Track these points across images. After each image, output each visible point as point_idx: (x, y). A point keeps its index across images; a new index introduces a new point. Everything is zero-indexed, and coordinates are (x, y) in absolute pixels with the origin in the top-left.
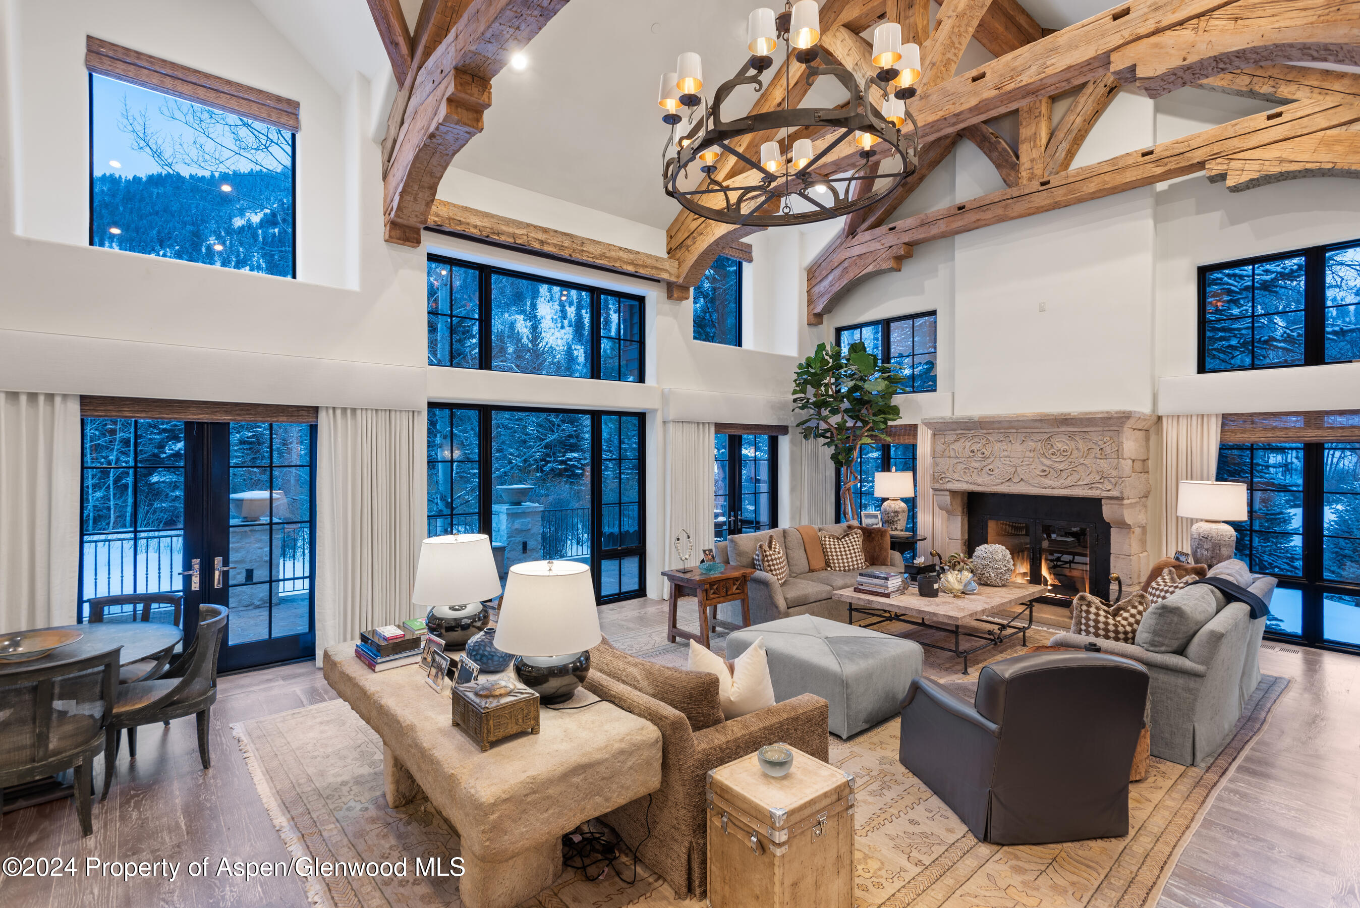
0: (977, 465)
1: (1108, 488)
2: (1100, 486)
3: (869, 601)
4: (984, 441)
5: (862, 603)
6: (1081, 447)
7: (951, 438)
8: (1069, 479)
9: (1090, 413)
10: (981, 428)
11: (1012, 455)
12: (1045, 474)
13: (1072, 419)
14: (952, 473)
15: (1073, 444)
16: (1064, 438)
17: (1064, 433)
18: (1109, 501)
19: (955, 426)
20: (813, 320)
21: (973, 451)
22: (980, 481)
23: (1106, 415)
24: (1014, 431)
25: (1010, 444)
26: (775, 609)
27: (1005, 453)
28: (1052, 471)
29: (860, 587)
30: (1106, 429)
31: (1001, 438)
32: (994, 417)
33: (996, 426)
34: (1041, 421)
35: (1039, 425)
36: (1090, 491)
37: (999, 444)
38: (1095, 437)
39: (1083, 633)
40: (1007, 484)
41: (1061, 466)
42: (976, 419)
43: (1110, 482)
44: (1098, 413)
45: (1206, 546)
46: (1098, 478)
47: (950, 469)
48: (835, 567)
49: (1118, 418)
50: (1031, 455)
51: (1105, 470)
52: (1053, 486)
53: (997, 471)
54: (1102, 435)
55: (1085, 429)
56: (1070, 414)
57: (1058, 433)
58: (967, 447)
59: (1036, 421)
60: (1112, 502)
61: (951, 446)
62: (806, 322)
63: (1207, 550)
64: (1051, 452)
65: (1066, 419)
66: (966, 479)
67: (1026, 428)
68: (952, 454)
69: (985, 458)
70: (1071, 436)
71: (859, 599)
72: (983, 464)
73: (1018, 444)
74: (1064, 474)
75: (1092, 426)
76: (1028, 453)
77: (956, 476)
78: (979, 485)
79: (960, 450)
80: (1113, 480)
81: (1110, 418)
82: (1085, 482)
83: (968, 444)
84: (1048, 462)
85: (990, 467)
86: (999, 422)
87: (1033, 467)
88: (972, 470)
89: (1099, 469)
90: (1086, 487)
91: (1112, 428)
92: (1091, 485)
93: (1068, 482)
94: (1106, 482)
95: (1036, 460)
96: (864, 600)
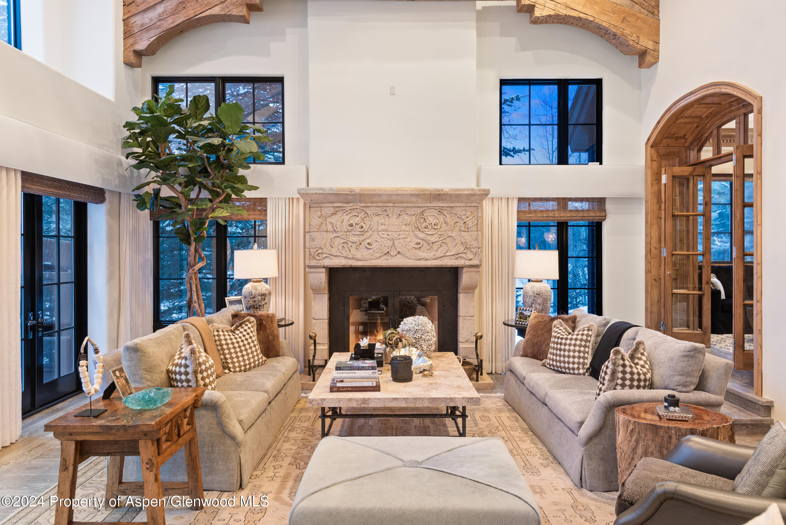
0: (355, 239)
1: (471, 257)
2: (464, 256)
3: (364, 401)
4: (362, 215)
5: (354, 405)
6: (448, 221)
7: (328, 210)
8: (440, 250)
9: (459, 190)
10: (361, 202)
11: (389, 230)
12: (419, 246)
13: (444, 194)
14: (329, 248)
15: (441, 218)
16: (434, 212)
17: (434, 208)
18: (469, 269)
19: (333, 198)
20: (133, 59)
21: (351, 225)
22: (359, 255)
23: (471, 192)
24: (391, 205)
25: (387, 218)
26: (229, 442)
27: (383, 227)
28: (425, 244)
29: (339, 385)
30: (468, 205)
31: (378, 210)
32: (375, 190)
33: (375, 199)
34: (418, 195)
35: (414, 199)
36: (456, 261)
37: (377, 218)
38: (459, 212)
39: (619, 387)
40: (385, 257)
41: (433, 239)
42: (358, 191)
43: (472, 252)
44: (464, 190)
45: (539, 301)
46: (462, 249)
47: (328, 244)
48: (234, 367)
49: (480, 195)
50: (407, 228)
51: (468, 242)
52: (427, 257)
53: (375, 245)
54: (465, 210)
55: (451, 205)
56: (442, 190)
57: (430, 208)
58: (345, 221)
59: (413, 195)
60: (472, 269)
61: (328, 220)
62: (122, 60)
63: (539, 304)
64: (424, 225)
65: (439, 195)
66: (345, 255)
67: (402, 203)
68: (330, 228)
69: (363, 233)
70: (440, 211)
71: (350, 400)
72: (362, 238)
73: (394, 218)
74: (435, 246)
75: (458, 202)
76: (404, 226)
77: (334, 251)
78: (358, 260)
79: (338, 224)
80: (474, 250)
81: (473, 195)
82: (452, 253)
83: (346, 218)
84: (421, 235)
85: (369, 241)
86: (380, 195)
87: (408, 240)
88: (350, 244)
89: (463, 241)
90: (453, 257)
91: (473, 205)
92: (457, 255)
93: (439, 254)
94: (469, 252)
95: (412, 233)
96: (357, 400)
